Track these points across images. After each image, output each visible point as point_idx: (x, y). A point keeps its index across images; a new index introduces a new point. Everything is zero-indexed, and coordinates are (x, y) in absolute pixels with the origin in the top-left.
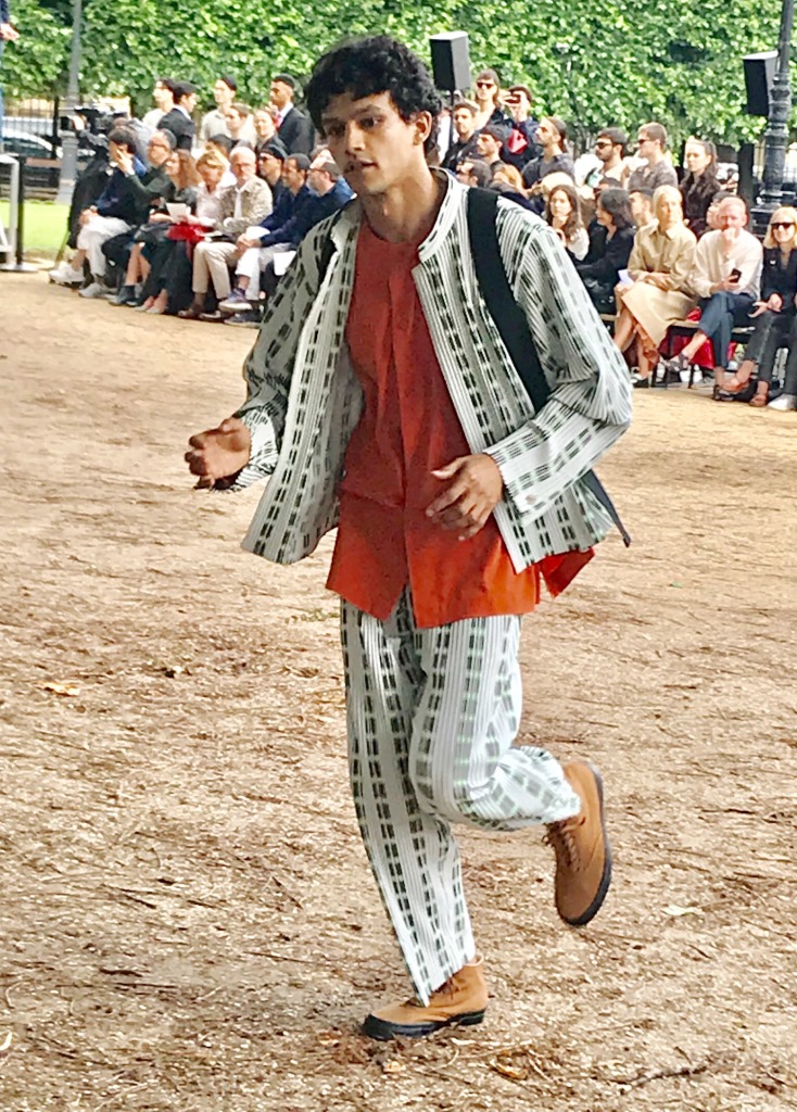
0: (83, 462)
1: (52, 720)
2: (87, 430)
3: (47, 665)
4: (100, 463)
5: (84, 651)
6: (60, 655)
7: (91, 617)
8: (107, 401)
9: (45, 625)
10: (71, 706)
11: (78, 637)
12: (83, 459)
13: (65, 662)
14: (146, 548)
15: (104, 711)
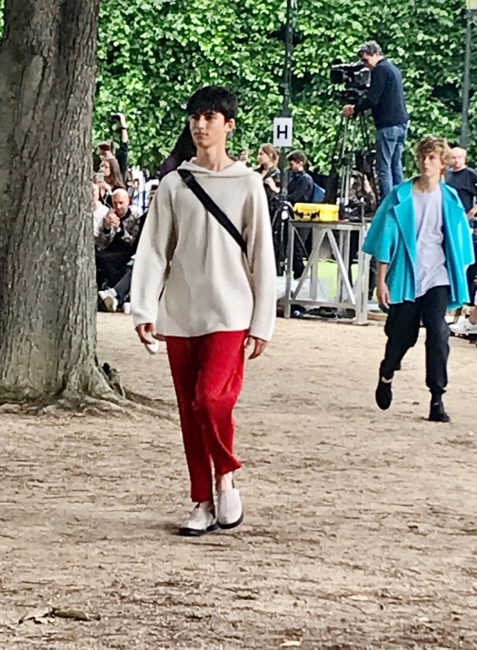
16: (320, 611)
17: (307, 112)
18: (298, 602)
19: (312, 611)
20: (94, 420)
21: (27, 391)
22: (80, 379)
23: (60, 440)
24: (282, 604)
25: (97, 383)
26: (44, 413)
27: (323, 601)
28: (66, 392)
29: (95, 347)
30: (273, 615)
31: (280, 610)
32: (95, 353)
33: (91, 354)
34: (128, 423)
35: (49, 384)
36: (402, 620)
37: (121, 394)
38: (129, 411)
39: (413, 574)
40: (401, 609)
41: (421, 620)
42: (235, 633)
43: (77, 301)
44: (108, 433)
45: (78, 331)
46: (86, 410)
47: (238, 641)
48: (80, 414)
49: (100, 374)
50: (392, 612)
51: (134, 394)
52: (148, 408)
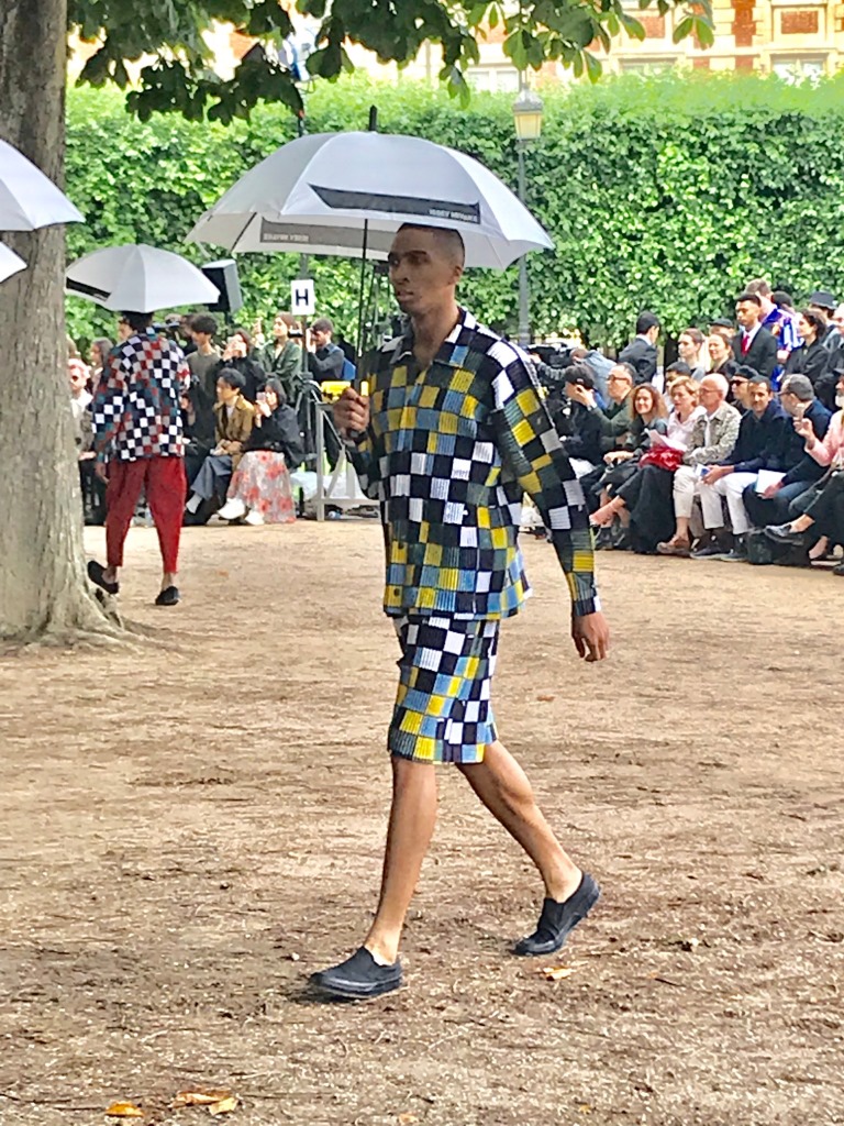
14: (647, 811)
16: (361, 872)
17: (334, 272)
18: (336, 862)
19: (352, 872)
20: (86, 658)
21: (3, 627)
22: (68, 609)
23: (46, 684)
24: (316, 866)
25: (89, 614)
26: (26, 653)
27: (366, 859)
28: (51, 627)
30: (306, 879)
31: (315, 873)
33: (79, 578)
34: (129, 659)
35: (30, 618)
36: (461, 876)
37: (119, 625)
38: (129, 644)
39: (473, 819)
40: (459, 862)
41: (483, 874)
42: (260, 905)
43: (57, 514)
44: (104, 673)
45: (62, 553)
46: (76, 646)
47: (263, 914)
48: (69, 652)
49: (92, 602)
50: (449, 867)
51: (134, 623)
52: (152, 640)
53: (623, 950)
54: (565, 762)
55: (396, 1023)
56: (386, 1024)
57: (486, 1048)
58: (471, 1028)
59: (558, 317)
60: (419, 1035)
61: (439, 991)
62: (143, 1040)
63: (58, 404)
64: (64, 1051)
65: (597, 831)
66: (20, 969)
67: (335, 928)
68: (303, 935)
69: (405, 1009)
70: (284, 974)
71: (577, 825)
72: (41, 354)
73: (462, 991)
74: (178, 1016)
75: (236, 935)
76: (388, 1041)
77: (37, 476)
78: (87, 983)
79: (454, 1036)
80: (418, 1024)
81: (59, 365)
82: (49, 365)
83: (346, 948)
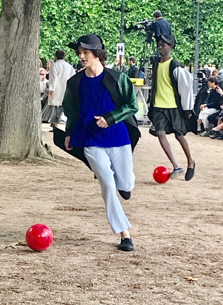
0: (202, 196)
1: (194, 290)
2: (204, 184)
3: (191, 270)
4: (209, 196)
5: (205, 265)
6: (196, 266)
7: (207, 252)
8: (210, 174)
9: (190, 255)
10: (201, 285)
11: (202, 259)
12: (202, 195)
13: (198, 269)
15: (212, 286)
17: (132, 41)
20: (41, 167)
21: (13, 156)
22: (35, 150)
23: (26, 175)
25: (42, 152)
26: (20, 164)
28: (29, 156)
29: (41, 137)
30: (109, 244)
31: (112, 242)
32: (41, 139)
33: (39, 140)
34: (55, 168)
35: (22, 153)
36: (161, 245)
37: (52, 156)
38: (55, 163)
39: (167, 227)
40: (161, 241)
41: (169, 245)
42: (93, 251)
43: (33, 118)
44: (46, 172)
45: (34, 131)
46: (37, 163)
47: (94, 254)
48: (35, 165)
49: (43, 148)
50: (158, 242)
51: (57, 156)
52: (63, 162)
53: (214, 272)
54: (199, 209)
55: (136, 292)
56: (133, 292)
57: (166, 302)
58: (161, 295)
59: (208, 60)
60: (144, 297)
61: (151, 282)
62: (51, 293)
63: (35, 81)
64: (25, 295)
65: (209, 233)
66: (11, 268)
67: (118, 260)
68: (107, 262)
69: (139, 288)
70: (99, 274)
71: (202, 230)
72: (30, 64)
73: (159, 283)
74: (63, 286)
75: (85, 261)
76: (133, 298)
77: (27, 105)
78: (34, 274)
79: (155, 298)
80: (144, 293)
81: (36, 68)
82: (33, 68)
83: (121, 267)
